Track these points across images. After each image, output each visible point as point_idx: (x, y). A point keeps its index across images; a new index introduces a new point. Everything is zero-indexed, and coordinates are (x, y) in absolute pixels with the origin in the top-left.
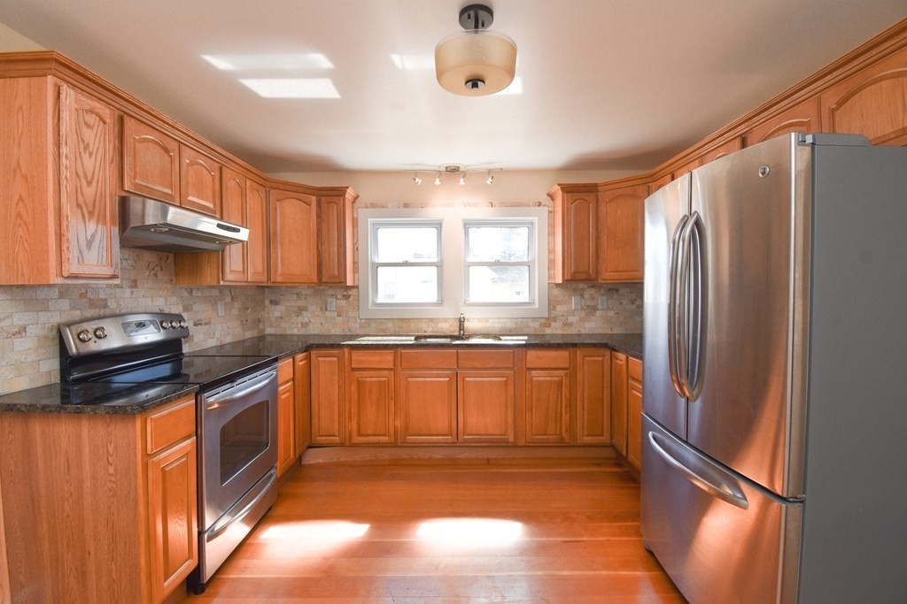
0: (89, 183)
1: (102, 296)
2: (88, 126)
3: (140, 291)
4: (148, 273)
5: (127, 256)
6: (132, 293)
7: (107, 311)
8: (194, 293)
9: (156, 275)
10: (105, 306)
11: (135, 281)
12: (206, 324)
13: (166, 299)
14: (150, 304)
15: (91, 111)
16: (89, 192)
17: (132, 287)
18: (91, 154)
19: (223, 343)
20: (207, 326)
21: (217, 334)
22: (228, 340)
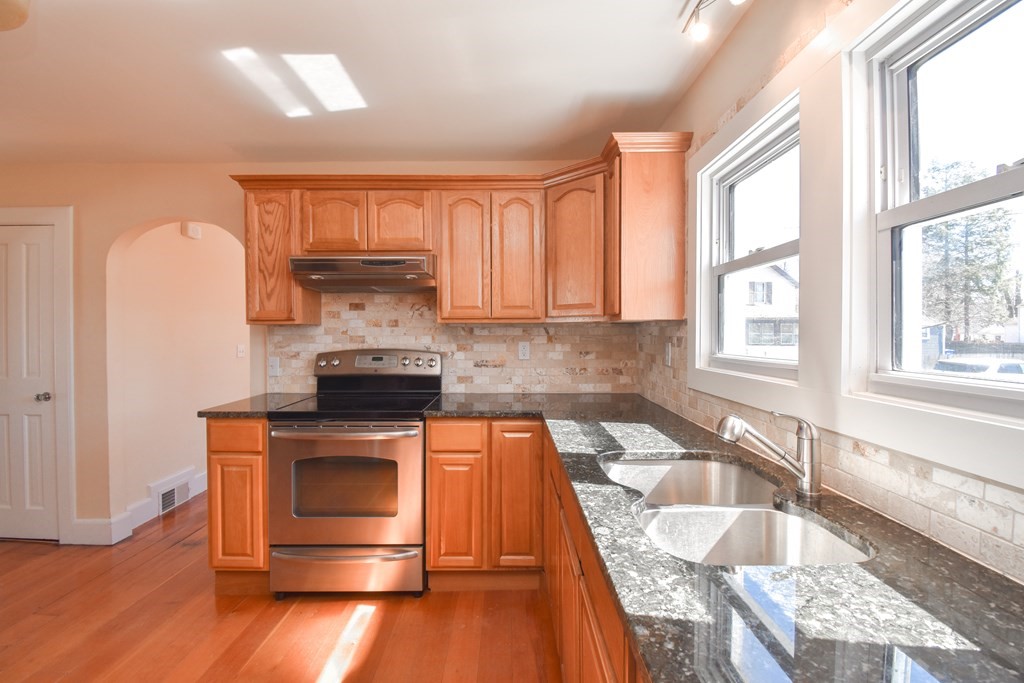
0: (269, 254)
1: (361, 334)
2: (268, 212)
3: (400, 330)
4: (411, 313)
5: (388, 300)
6: (392, 332)
7: (365, 346)
8: (477, 332)
9: (421, 315)
10: (363, 342)
11: (396, 321)
12: (496, 366)
13: (433, 338)
14: (414, 341)
15: (270, 201)
16: (270, 260)
17: (393, 326)
18: (271, 232)
19: (527, 392)
20: (499, 369)
21: (517, 380)
22: (538, 389)
